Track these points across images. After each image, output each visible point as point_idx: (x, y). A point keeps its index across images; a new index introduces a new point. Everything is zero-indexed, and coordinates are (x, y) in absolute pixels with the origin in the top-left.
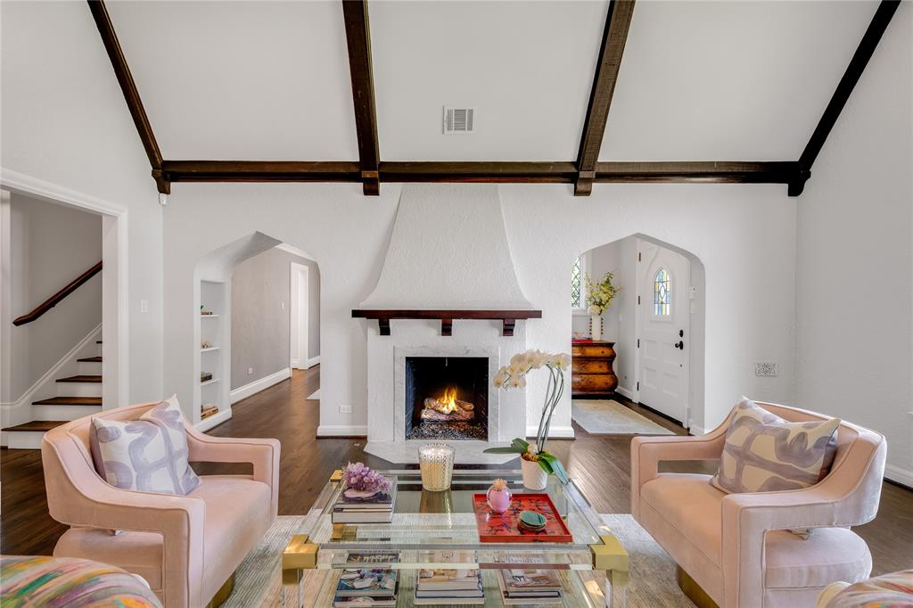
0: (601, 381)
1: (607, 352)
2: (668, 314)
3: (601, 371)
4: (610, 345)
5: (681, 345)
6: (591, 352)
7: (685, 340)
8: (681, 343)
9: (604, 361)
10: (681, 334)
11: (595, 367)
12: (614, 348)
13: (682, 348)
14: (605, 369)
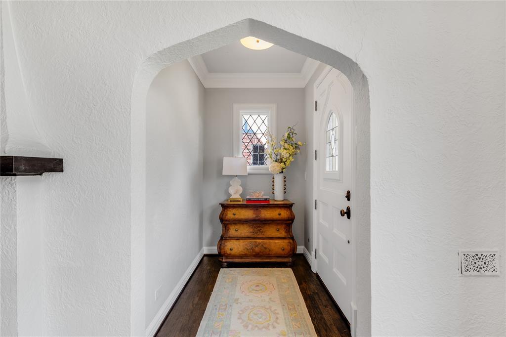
0: (278, 245)
1: (284, 214)
2: (337, 170)
3: (278, 235)
4: (288, 206)
5: (347, 213)
6: (267, 214)
7: (352, 204)
8: (348, 209)
9: (282, 224)
10: (348, 197)
11: (271, 231)
12: (293, 208)
13: (349, 217)
14: (282, 233)
